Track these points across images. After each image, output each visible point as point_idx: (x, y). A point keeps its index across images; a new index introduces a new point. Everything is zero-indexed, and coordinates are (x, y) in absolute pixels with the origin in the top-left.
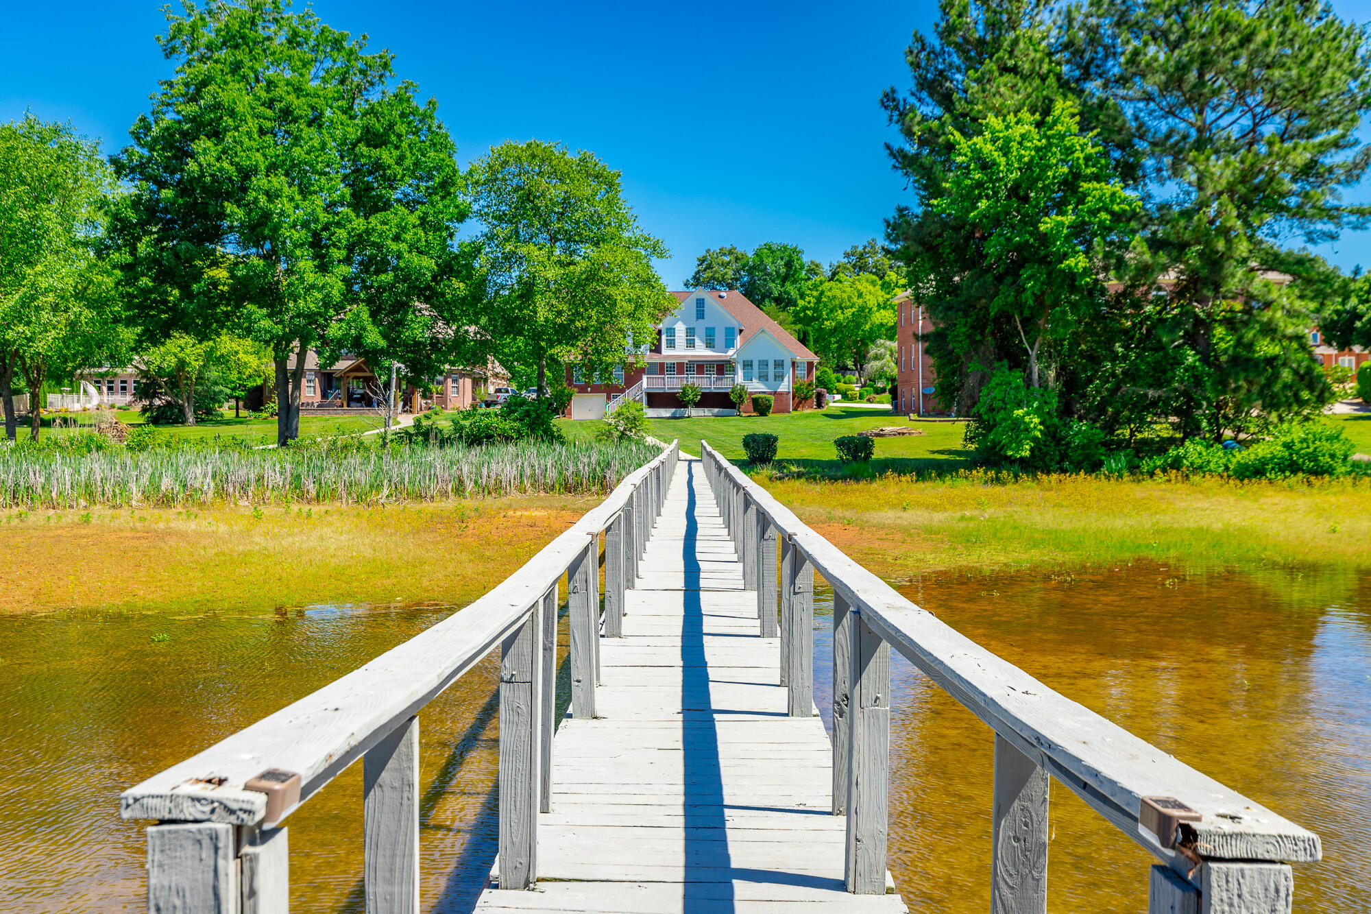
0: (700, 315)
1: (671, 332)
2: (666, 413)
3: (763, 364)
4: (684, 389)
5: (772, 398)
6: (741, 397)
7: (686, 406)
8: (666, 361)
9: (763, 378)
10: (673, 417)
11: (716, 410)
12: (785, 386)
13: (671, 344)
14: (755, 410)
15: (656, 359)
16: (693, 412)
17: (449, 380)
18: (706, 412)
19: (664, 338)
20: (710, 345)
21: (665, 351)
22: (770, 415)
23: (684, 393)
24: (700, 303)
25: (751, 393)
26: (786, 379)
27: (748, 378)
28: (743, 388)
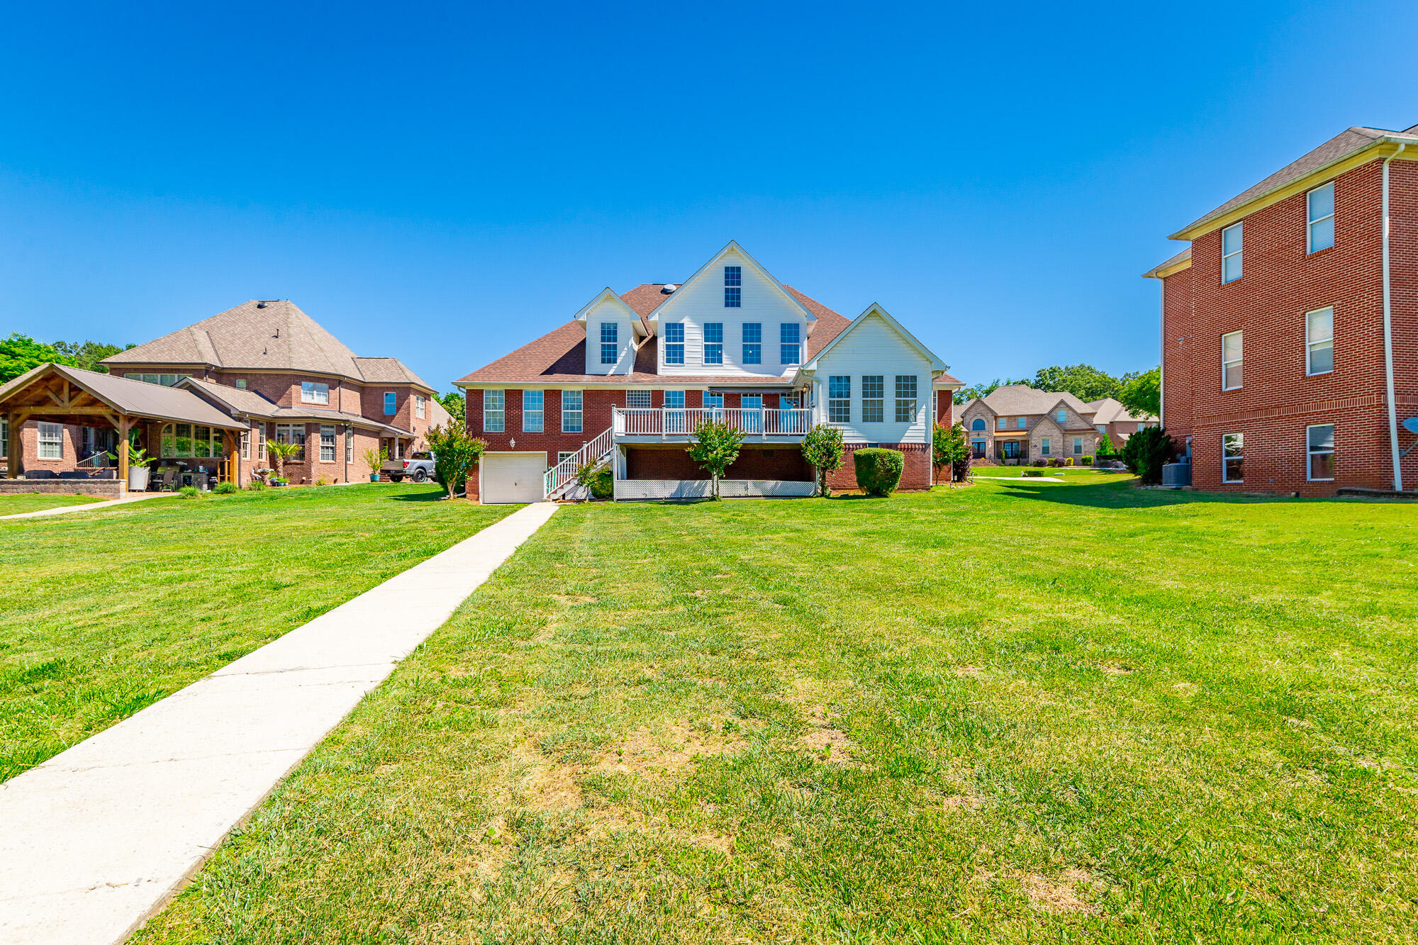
0: (733, 299)
1: (675, 331)
2: (664, 488)
3: (873, 385)
4: (703, 436)
5: (901, 456)
6: (830, 453)
7: (706, 475)
8: (666, 388)
9: (873, 414)
10: (677, 500)
11: (770, 484)
12: (919, 430)
13: (676, 355)
14: (861, 484)
15: (646, 383)
16: (727, 488)
17: (316, 439)
18: (752, 486)
19: (661, 343)
20: (751, 356)
21: (664, 369)
22: (894, 495)
23: (705, 447)
24: (733, 275)
25: (848, 448)
26: (921, 416)
27: (840, 412)
28: (832, 436)
